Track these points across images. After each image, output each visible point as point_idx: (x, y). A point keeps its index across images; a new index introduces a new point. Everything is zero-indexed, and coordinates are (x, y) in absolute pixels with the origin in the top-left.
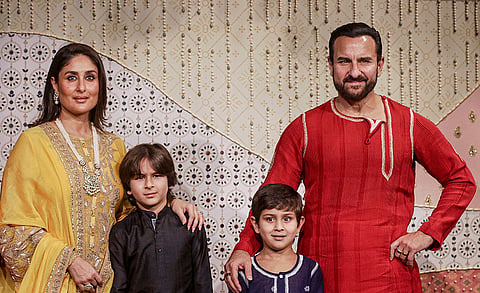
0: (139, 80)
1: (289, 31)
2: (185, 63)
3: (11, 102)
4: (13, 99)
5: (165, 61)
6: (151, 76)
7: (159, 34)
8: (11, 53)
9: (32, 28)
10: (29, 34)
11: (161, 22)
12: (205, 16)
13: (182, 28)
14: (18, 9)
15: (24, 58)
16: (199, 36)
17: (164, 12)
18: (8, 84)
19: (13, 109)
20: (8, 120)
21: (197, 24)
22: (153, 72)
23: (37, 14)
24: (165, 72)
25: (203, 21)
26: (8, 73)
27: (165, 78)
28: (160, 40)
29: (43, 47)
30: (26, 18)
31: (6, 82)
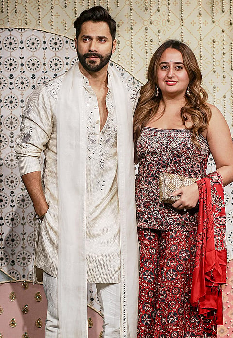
0: (112, 65)
1: (231, 24)
2: (148, 51)
3: (11, 83)
4: (12, 80)
5: (132, 49)
6: (121, 61)
7: (127, 28)
8: (11, 44)
9: (26, 24)
10: (24, 29)
11: (129, 18)
12: (164, 13)
13: (146, 23)
14: (15, 9)
15: (21, 48)
16: (159, 29)
17: (131, 10)
18: (8, 69)
19: (12, 88)
20: (9, 98)
21: (157, 19)
22: (123, 58)
23: (30, 13)
24: (132, 58)
25: (162, 17)
26: (9, 60)
27: (132, 63)
28: (128, 32)
29: (36, 39)
30: (22, 16)
31: (6, 67)
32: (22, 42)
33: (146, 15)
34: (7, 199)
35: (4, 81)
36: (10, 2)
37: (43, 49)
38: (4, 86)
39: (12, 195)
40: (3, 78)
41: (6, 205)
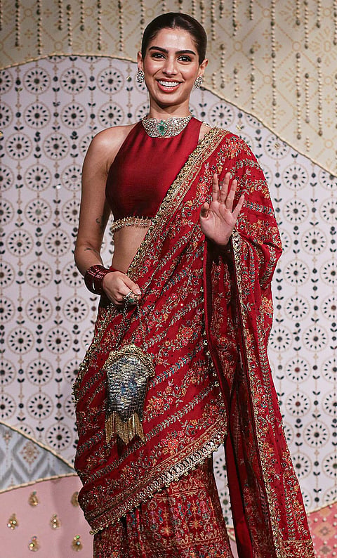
0: (240, 116)
2: (301, 92)
3: (74, 147)
4: (77, 142)
5: (274, 90)
6: (257, 110)
7: (267, 55)
8: (73, 81)
9: (99, 49)
10: (96, 57)
11: (269, 38)
12: (327, 31)
13: (296, 46)
14: (81, 24)
15: (90, 89)
16: (320, 56)
17: (272, 24)
18: (70, 123)
19: (77, 155)
20: (70, 171)
21: (317, 41)
22: (259, 105)
23: (106, 31)
24: (274, 105)
25: (325, 36)
26: (70, 109)
27: (275, 112)
28: (267, 62)
29: (115, 74)
30: (92, 35)
31: (66, 121)
32: (92, 79)
33: (298, 34)
34: (68, 338)
35: (63, 142)
36: (72, 13)
37: (128, 89)
38: (63, 151)
39: (76, 331)
40: (61, 139)
41: (65, 348)
